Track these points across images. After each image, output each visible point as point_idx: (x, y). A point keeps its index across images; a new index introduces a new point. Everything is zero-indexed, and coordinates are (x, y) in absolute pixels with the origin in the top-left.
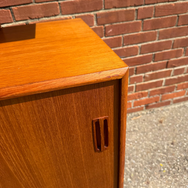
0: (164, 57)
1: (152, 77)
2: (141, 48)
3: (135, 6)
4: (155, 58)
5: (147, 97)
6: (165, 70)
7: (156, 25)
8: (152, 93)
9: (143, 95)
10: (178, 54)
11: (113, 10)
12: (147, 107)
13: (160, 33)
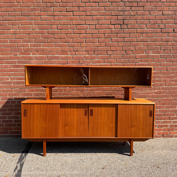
0: (168, 115)
1: (164, 122)
2: (159, 110)
3: (157, 98)
4: (164, 115)
5: (163, 131)
6: (169, 120)
7: (164, 104)
8: (164, 130)
9: (161, 130)
10: (173, 115)
11: (150, 98)
12: (163, 136)
13: (165, 106)
